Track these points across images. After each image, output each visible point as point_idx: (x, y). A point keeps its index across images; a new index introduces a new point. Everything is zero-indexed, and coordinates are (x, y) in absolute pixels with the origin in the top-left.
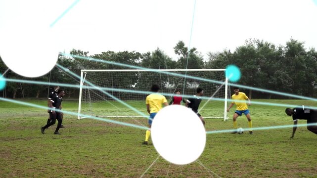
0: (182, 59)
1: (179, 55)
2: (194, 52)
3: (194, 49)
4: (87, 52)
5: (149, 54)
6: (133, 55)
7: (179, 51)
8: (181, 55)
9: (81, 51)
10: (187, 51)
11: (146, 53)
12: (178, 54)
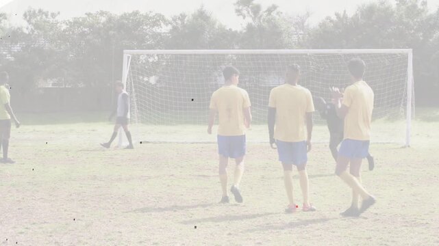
0: (250, 27)
1: (244, 17)
2: (274, 14)
3: (274, 7)
4: (56, 12)
5: (183, 17)
6: (151, 18)
7: (245, 12)
8: (249, 20)
9: (44, 11)
10: (261, 12)
11: (178, 14)
12: (241, 17)
